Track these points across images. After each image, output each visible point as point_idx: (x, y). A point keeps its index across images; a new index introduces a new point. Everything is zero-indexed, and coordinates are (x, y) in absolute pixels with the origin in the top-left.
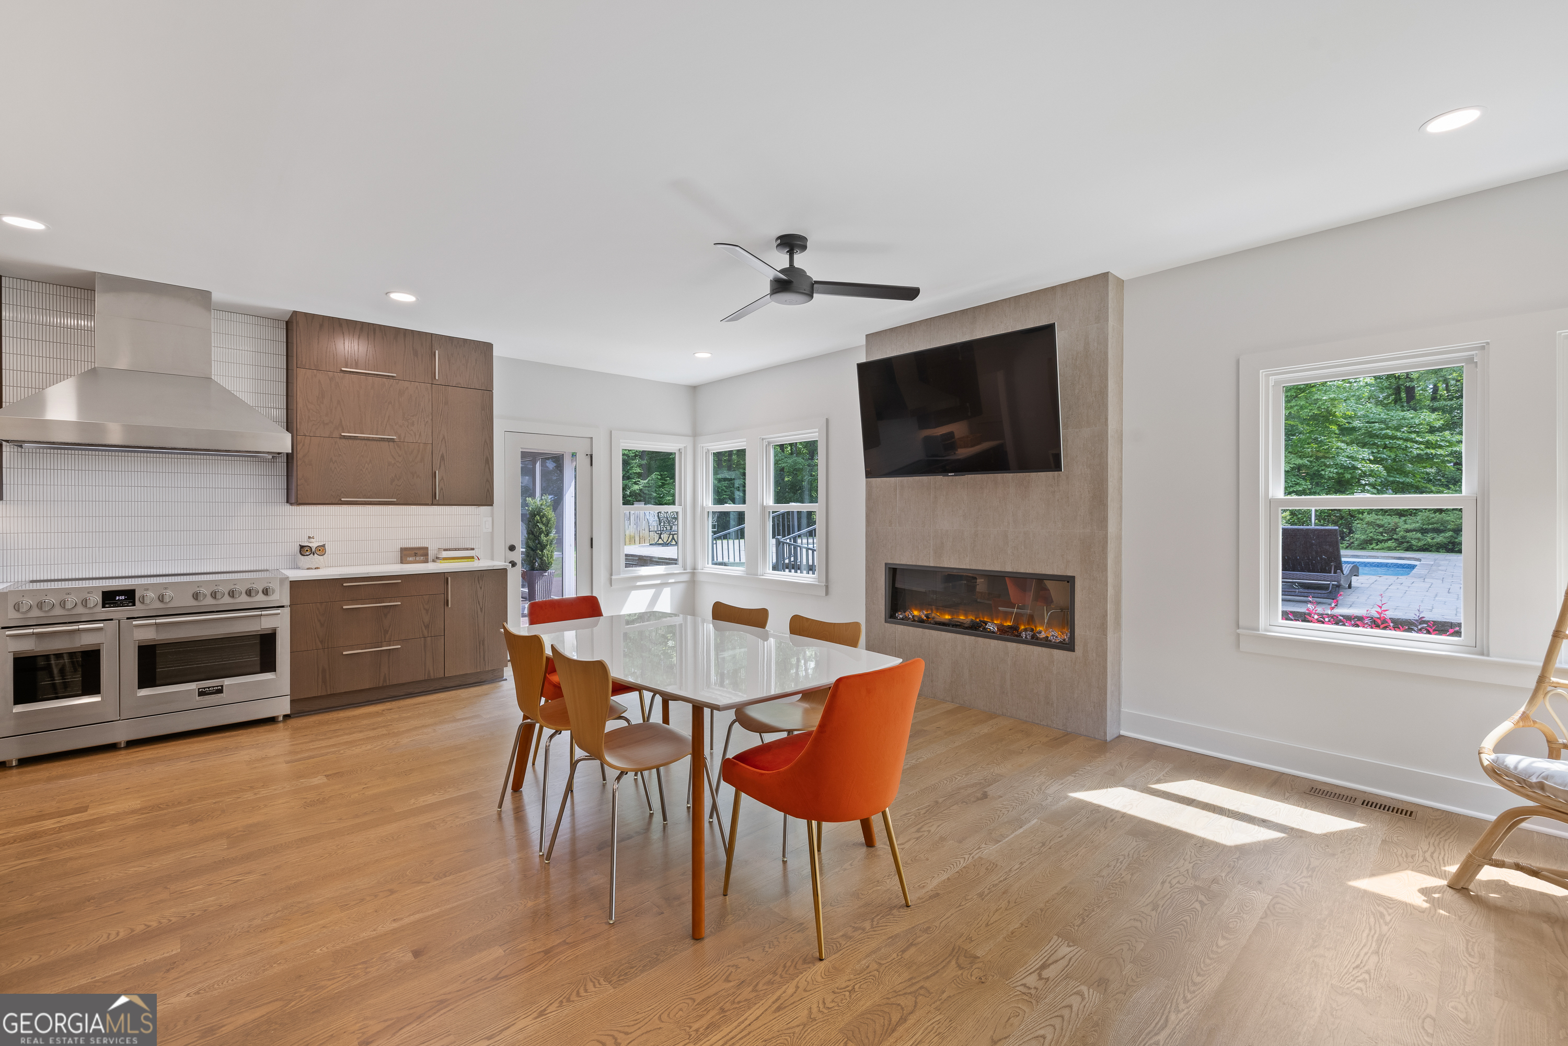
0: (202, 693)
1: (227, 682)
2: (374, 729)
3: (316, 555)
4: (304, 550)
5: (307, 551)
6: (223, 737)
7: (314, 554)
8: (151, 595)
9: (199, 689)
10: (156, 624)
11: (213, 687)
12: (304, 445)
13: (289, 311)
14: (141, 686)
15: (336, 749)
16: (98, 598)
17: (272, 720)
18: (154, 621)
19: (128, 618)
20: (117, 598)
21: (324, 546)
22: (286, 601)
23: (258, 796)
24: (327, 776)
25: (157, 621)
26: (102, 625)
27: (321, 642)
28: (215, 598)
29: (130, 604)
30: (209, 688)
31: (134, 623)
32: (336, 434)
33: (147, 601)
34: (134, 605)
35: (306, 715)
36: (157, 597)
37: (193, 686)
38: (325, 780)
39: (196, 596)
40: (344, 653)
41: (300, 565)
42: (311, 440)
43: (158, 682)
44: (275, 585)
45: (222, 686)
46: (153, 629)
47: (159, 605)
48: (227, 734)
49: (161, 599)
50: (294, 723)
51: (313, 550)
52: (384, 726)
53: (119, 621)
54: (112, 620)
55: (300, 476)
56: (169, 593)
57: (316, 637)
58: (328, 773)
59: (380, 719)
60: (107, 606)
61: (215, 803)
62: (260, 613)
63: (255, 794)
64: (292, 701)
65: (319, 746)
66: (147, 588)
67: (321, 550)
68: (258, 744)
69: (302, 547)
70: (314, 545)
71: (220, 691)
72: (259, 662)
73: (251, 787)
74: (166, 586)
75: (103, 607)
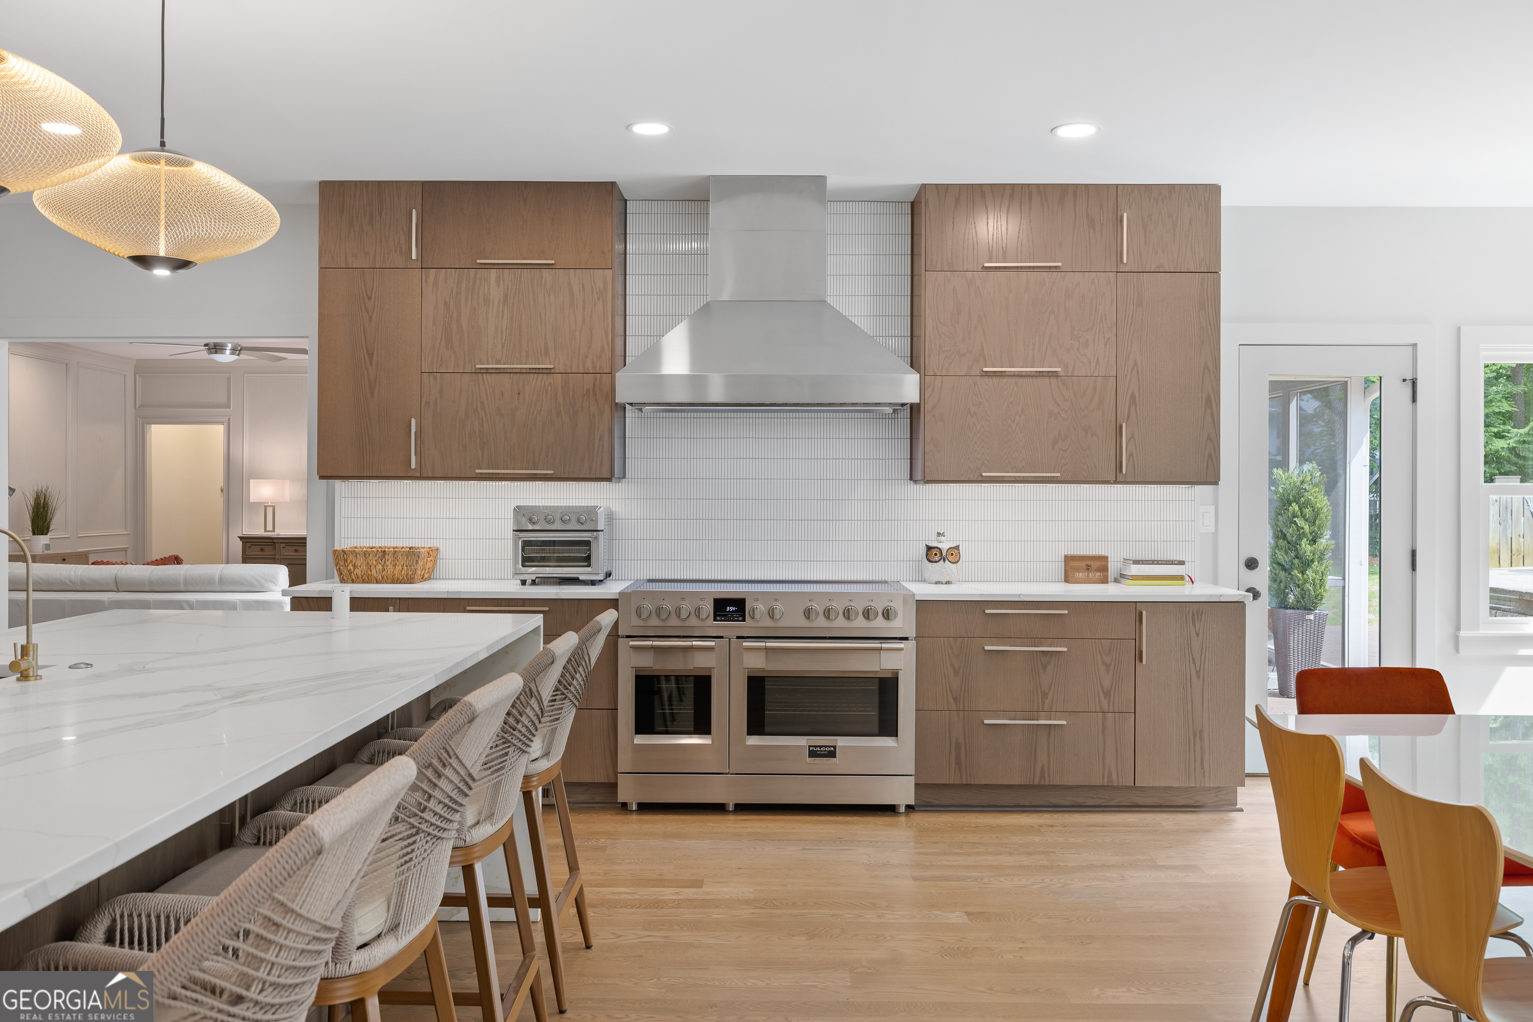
0: (813, 754)
1: (841, 742)
2: (1030, 854)
3: (947, 562)
4: (932, 553)
5: (936, 554)
6: (836, 822)
7: (944, 560)
8: (761, 608)
9: (810, 747)
10: (766, 648)
11: (825, 747)
12: (933, 389)
13: (918, 185)
14: (751, 732)
15: (977, 874)
16: (708, 608)
17: (890, 810)
18: (763, 644)
19: (738, 637)
20: (728, 610)
21: (957, 548)
22: (912, 633)
23: (882, 920)
24: (968, 914)
25: (768, 644)
26: (712, 644)
27: (955, 699)
28: (828, 618)
29: (741, 619)
30: (820, 747)
31: (744, 644)
32: (975, 371)
33: (757, 616)
34: (744, 620)
35: (934, 811)
36: (767, 612)
37: (802, 742)
38: (965, 920)
39: (808, 613)
40: (986, 722)
41: (927, 575)
42: (942, 380)
43: (767, 729)
44: (897, 606)
45: (835, 747)
46: (762, 654)
47: (768, 622)
48: (840, 818)
49: (771, 614)
50: (921, 819)
51: (944, 554)
52: (1043, 853)
53: (730, 639)
54: (722, 637)
55: (928, 439)
56: (779, 606)
57: (948, 690)
58: (970, 910)
59: (1037, 839)
60: (718, 618)
61: (833, 916)
62: (879, 645)
63: (879, 916)
64: (917, 785)
65: (955, 863)
66: (758, 596)
67: (954, 555)
68: (877, 842)
69: (929, 548)
70: (945, 546)
71: (832, 754)
72: (876, 719)
73: (874, 905)
74: (776, 596)
75: (715, 620)
